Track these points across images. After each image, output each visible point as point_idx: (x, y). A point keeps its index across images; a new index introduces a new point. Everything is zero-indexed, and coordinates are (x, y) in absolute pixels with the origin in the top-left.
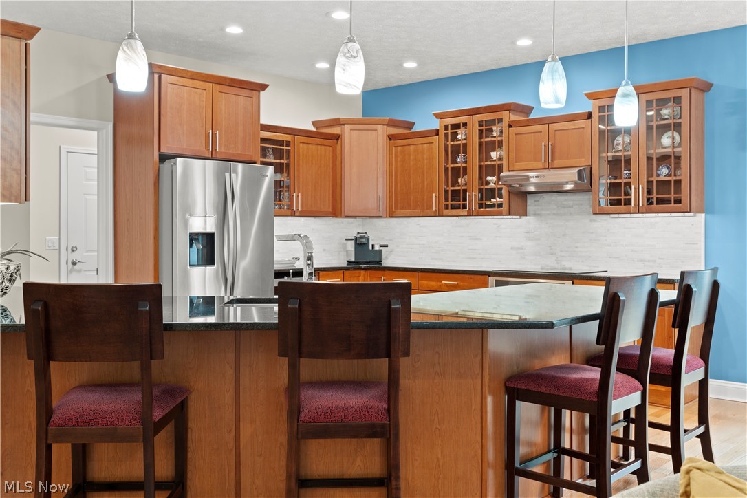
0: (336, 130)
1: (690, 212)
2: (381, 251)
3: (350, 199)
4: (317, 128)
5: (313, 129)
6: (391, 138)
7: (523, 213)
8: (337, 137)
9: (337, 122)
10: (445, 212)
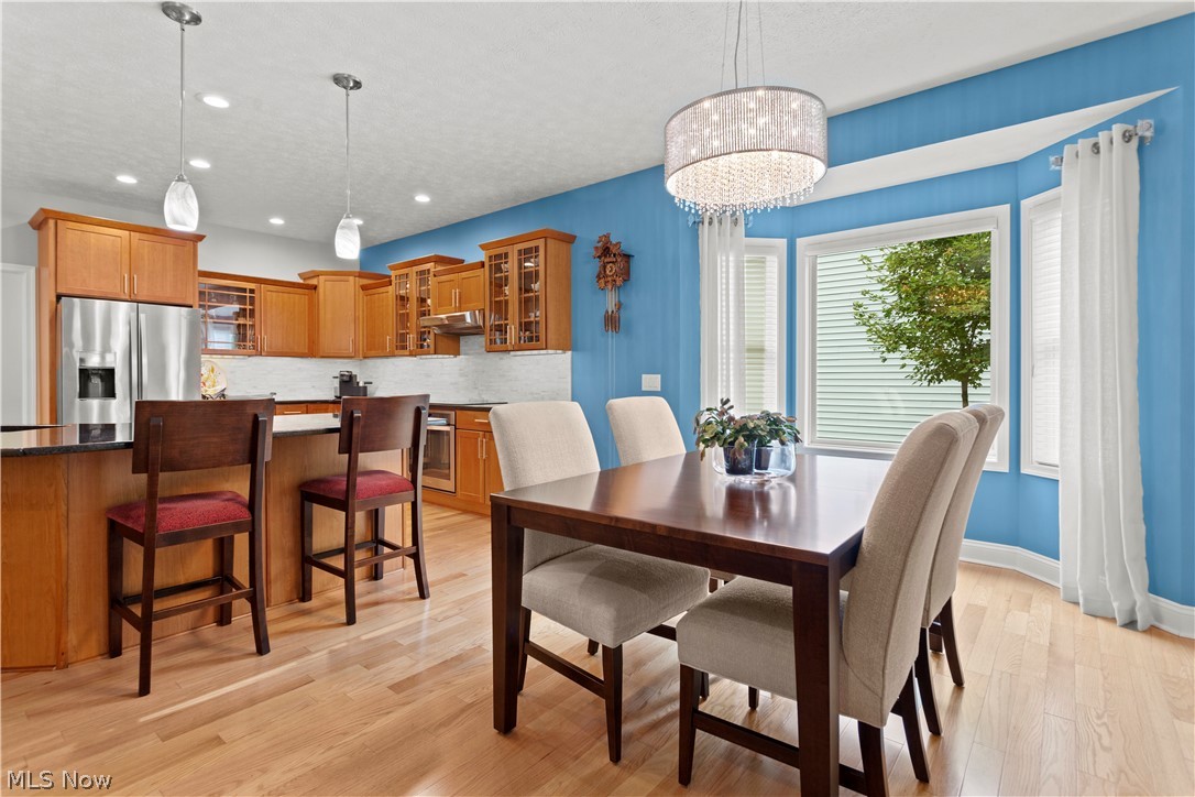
0: (314, 282)
1: (546, 348)
2: (365, 388)
3: (326, 341)
4: (304, 279)
5: (301, 281)
6: (364, 288)
7: (457, 353)
8: (315, 287)
9: (316, 275)
10: (396, 352)
